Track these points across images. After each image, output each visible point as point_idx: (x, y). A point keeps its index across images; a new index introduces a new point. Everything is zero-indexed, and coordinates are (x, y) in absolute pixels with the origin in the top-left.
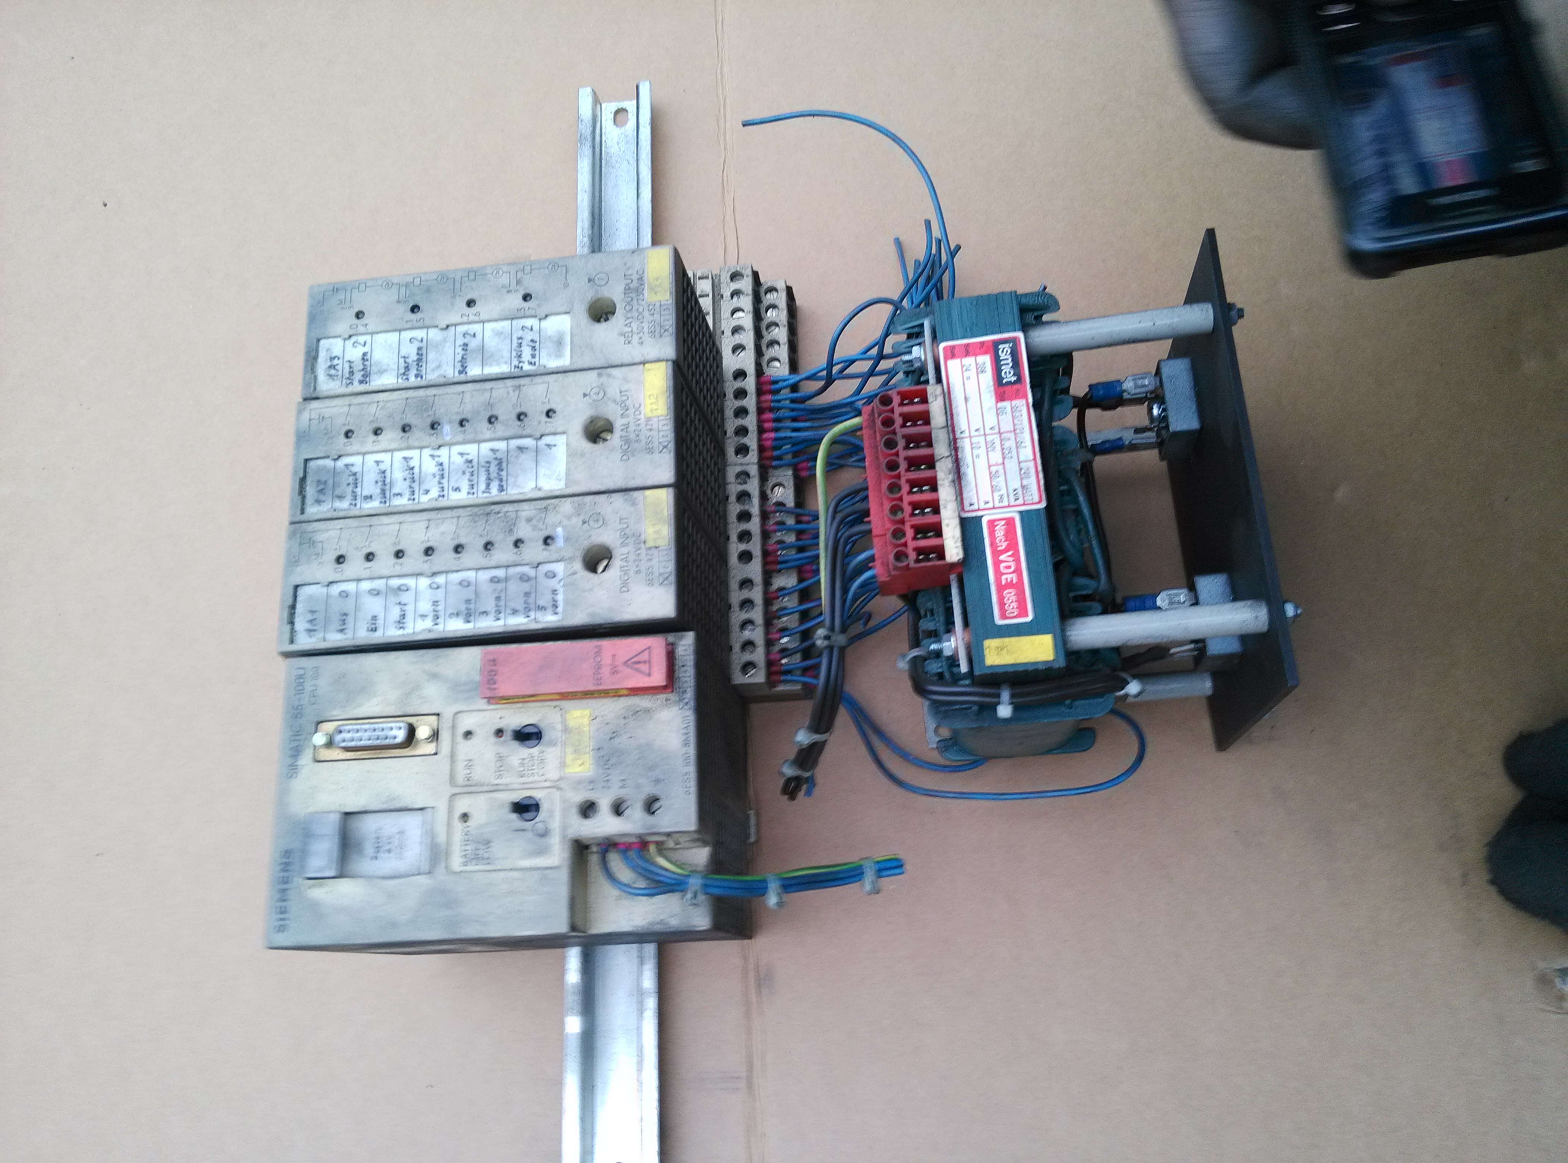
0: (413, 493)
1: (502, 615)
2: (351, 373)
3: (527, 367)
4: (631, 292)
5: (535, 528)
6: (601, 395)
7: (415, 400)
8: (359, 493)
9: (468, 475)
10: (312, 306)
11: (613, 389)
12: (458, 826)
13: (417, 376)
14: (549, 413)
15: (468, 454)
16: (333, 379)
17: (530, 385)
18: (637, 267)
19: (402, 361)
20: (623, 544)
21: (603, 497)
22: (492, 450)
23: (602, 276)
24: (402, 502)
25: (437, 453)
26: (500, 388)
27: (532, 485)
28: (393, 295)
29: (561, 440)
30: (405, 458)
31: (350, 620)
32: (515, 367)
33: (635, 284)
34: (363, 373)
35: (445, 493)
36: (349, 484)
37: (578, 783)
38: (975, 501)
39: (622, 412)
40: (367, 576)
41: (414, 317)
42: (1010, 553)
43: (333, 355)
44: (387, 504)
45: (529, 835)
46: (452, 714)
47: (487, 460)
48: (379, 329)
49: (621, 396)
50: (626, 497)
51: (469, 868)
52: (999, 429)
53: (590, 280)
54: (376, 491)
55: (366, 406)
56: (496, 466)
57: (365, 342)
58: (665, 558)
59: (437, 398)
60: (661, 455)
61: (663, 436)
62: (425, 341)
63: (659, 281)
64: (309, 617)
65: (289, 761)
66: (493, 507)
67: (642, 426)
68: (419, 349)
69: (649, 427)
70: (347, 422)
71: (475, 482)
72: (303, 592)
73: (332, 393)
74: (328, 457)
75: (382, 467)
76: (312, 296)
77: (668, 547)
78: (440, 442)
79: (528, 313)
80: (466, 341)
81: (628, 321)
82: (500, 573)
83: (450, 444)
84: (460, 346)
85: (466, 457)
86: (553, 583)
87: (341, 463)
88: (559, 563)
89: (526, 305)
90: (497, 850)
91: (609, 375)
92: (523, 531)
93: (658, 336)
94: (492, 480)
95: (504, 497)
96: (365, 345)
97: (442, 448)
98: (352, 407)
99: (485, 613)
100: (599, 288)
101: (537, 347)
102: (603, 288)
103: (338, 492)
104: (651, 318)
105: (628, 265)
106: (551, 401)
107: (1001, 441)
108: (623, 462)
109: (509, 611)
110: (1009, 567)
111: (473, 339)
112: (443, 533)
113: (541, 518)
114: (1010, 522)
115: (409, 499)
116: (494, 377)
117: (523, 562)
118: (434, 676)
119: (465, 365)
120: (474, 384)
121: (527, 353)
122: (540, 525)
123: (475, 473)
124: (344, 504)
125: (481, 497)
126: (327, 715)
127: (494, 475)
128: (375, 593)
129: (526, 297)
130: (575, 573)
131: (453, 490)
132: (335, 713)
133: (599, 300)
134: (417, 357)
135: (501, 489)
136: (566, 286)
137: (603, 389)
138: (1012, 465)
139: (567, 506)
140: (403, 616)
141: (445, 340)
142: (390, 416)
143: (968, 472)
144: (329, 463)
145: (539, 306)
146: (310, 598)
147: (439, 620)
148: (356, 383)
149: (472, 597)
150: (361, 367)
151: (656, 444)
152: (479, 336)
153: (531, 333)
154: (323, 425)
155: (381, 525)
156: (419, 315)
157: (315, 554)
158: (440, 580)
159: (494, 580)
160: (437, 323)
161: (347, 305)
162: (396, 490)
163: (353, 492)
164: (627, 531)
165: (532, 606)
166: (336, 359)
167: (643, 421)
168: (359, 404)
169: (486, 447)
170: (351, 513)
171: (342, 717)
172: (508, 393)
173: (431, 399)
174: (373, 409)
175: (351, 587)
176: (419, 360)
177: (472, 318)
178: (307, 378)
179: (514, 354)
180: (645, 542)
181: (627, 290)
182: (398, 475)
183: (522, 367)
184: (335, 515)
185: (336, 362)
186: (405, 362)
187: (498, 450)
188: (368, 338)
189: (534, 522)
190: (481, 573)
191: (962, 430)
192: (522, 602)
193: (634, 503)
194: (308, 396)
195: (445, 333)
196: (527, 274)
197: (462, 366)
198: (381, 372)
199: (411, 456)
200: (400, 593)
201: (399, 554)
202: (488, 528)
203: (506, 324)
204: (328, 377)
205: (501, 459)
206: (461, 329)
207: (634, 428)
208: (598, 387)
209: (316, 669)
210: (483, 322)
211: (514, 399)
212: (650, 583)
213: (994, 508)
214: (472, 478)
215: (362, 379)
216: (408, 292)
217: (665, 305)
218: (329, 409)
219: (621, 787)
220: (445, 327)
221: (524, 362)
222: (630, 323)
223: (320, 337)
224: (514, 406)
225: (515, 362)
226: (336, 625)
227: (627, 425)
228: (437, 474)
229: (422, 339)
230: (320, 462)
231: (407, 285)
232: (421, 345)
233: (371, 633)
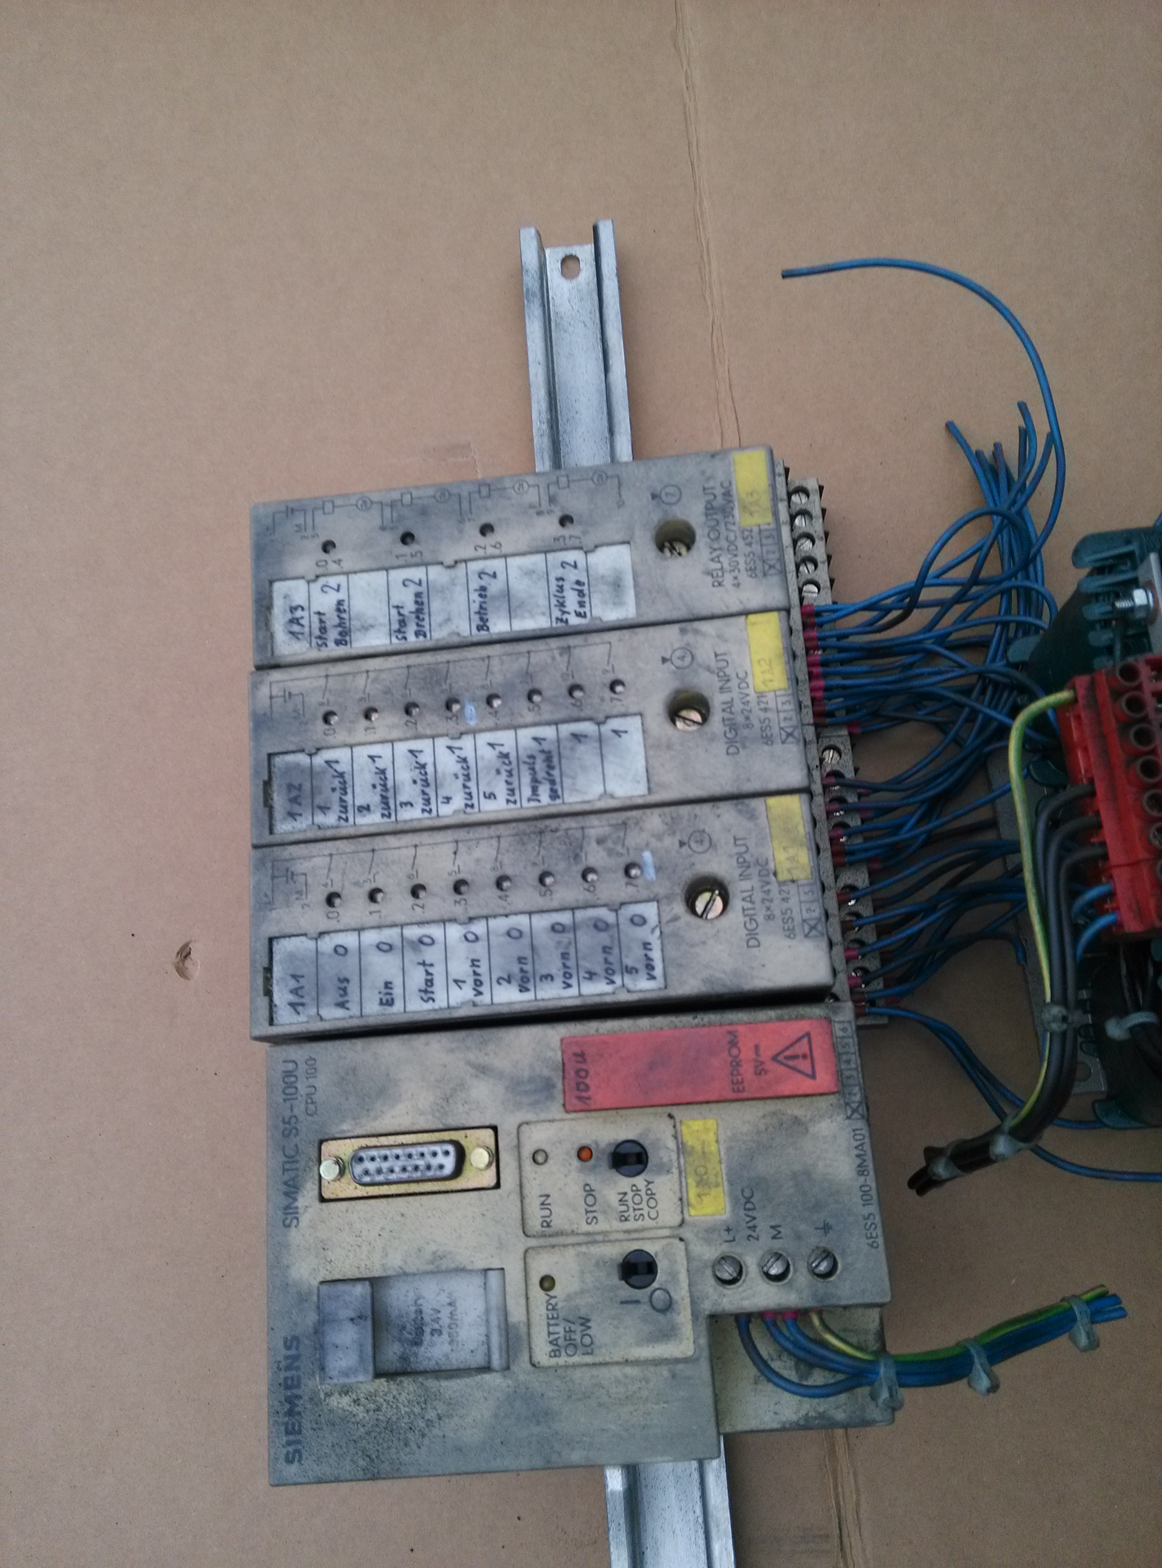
0: (428, 801)
1: (573, 981)
2: (323, 629)
3: (574, 620)
4: (716, 514)
5: (610, 852)
6: (688, 659)
7: (421, 669)
8: (350, 802)
9: (504, 775)
10: (258, 534)
11: (705, 650)
12: (538, 1295)
13: (417, 634)
14: (613, 686)
15: (502, 745)
16: (298, 638)
17: (584, 646)
18: (720, 476)
19: (394, 612)
20: (743, 877)
21: (706, 808)
22: (536, 739)
23: (671, 490)
24: (413, 815)
25: (456, 744)
26: (540, 651)
27: (598, 789)
28: (374, 518)
29: (633, 724)
30: (411, 752)
31: (353, 988)
32: (557, 619)
33: (720, 501)
34: (340, 629)
35: (475, 801)
36: (334, 790)
37: (709, 1232)
39: (721, 684)
40: (375, 924)
41: (405, 550)
43: (294, 604)
44: (393, 818)
45: (645, 1308)
46: (516, 1126)
47: (529, 753)
48: (357, 568)
49: (717, 661)
50: (740, 807)
51: (562, 1360)
53: (654, 496)
54: (374, 799)
55: (351, 677)
56: (544, 761)
57: (339, 586)
58: (810, 897)
59: (451, 666)
60: (786, 746)
61: (785, 719)
62: (424, 584)
63: (756, 496)
64: (293, 984)
65: (283, 1201)
66: (547, 822)
67: (753, 705)
68: (418, 595)
69: (763, 706)
70: (325, 701)
71: (516, 785)
72: (282, 948)
73: (299, 658)
74: (303, 751)
75: (380, 764)
76: (256, 520)
77: (811, 881)
78: (462, 729)
79: (570, 543)
80: (483, 583)
81: (715, 554)
82: (565, 918)
83: (474, 732)
84: (476, 590)
85: (499, 749)
86: (643, 933)
87: (319, 760)
88: (650, 904)
89: (566, 532)
90: (599, 1331)
91: (697, 632)
92: (595, 856)
93: (760, 575)
94: (540, 783)
95: (558, 807)
96: (338, 590)
97: (464, 737)
98: (330, 680)
99: (549, 977)
100: (668, 507)
101: (586, 592)
102: (674, 507)
103: (319, 800)
104: (748, 549)
105: (708, 474)
106: (616, 668)
108: (730, 757)
109: (582, 974)
111: (493, 581)
112: (478, 861)
113: (619, 837)
115: (423, 811)
116: (530, 634)
117: (599, 902)
118: (483, 1070)
119: (485, 617)
120: (503, 645)
121: (571, 600)
122: (619, 848)
123: (515, 772)
124: (330, 819)
125: (528, 808)
126: (334, 1131)
127: (541, 775)
128: (385, 948)
129: (565, 520)
130: (676, 919)
131: (485, 797)
132: (345, 1127)
133: (667, 523)
134: (417, 606)
135: (554, 795)
136: (621, 504)
137: (689, 651)
139: (654, 820)
140: (430, 982)
141: (453, 583)
142: (387, 692)
144: (302, 759)
145: (585, 533)
146: (292, 957)
147: (481, 989)
148: (331, 644)
149: (528, 953)
150: (337, 621)
151: (776, 730)
152: (501, 577)
153: (576, 571)
154: (290, 706)
155: (389, 849)
156: (413, 548)
157: (297, 892)
158: (479, 928)
159: (554, 928)
160: (440, 559)
161: (309, 532)
162: (403, 798)
163: (341, 800)
164: (747, 857)
165: (616, 967)
166: (300, 609)
167: (752, 697)
168: (340, 675)
169: (526, 736)
170: (344, 832)
171: (355, 1133)
172: (553, 658)
173: (443, 667)
174: (361, 681)
175: (349, 940)
176: (419, 612)
177: (490, 551)
178: (261, 637)
179: (554, 601)
180: (775, 874)
181: (710, 510)
182: (404, 775)
183: (567, 620)
184: (320, 834)
185: (299, 613)
186: (399, 614)
187: (544, 739)
188: (342, 579)
189: (609, 844)
190: (535, 918)
192: (602, 960)
193: (752, 816)
194: (265, 662)
195: (452, 572)
196: (563, 488)
197: (481, 619)
198: (366, 628)
199: (420, 749)
200: (423, 947)
201: (415, 891)
202: (543, 852)
203: (539, 558)
204: (291, 636)
205: (549, 752)
206: (475, 566)
207: (742, 706)
208: (682, 648)
209: (311, 1061)
210: (505, 556)
211: (563, 667)
212: (790, 933)
214: (509, 780)
215: (339, 637)
216: (395, 514)
217: (766, 530)
218: (297, 683)
219: (774, 1238)
220: (453, 563)
221: (569, 613)
222: (718, 557)
223: (274, 578)
224: (564, 676)
225: (556, 613)
226: (331, 996)
227: (730, 704)
228: (460, 775)
229: (420, 581)
230: (290, 758)
231: (392, 505)
232: (419, 589)
233: (386, 1007)
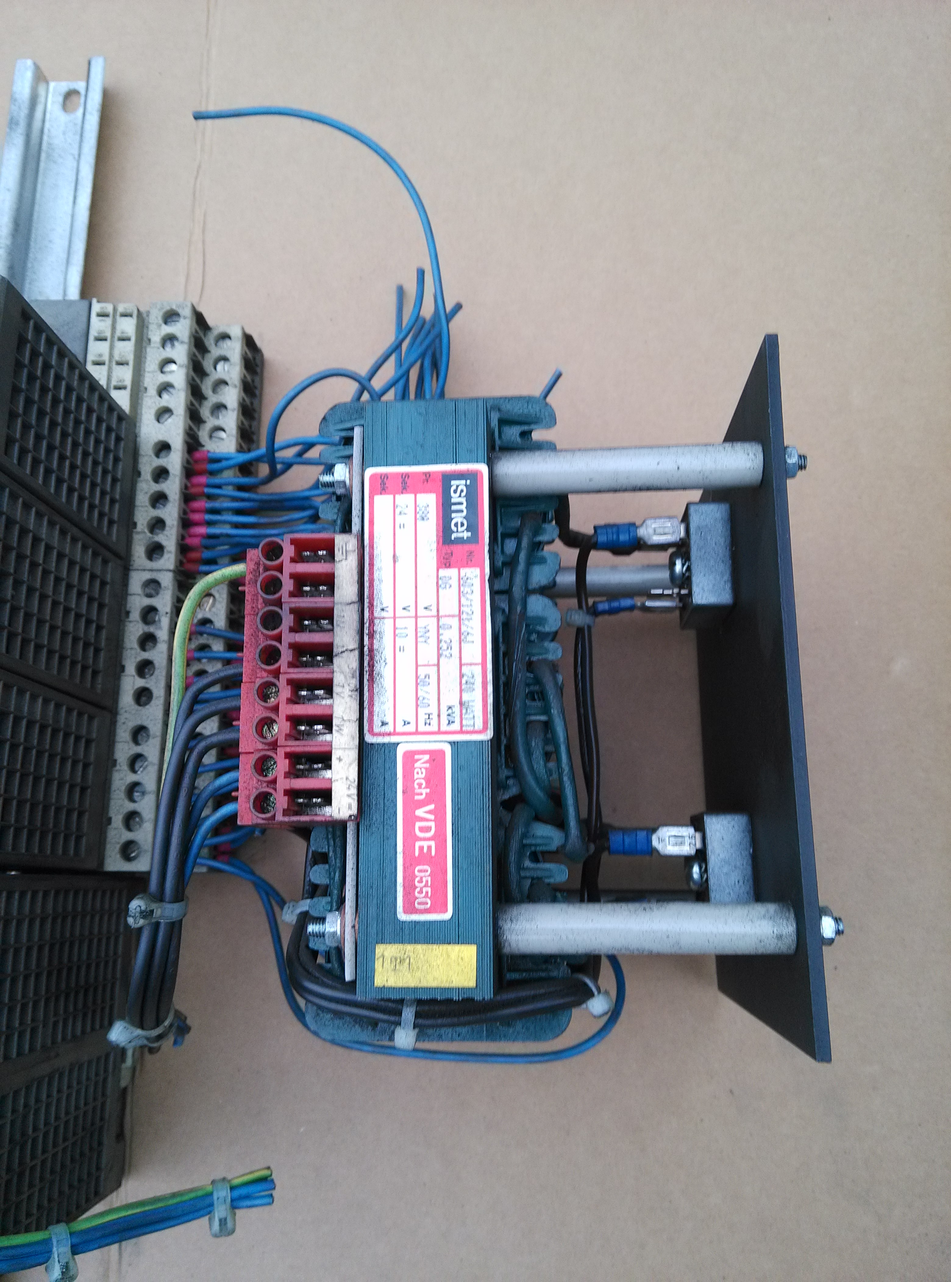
38: (389, 719)
42: (432, 807)
52: (438, 611)
107: (438, 627)
110: (428, 829)
114: (436, 757)
138: (450, 667)
143: (384, 670)
191: (384, 606)
213: (417, 733)
